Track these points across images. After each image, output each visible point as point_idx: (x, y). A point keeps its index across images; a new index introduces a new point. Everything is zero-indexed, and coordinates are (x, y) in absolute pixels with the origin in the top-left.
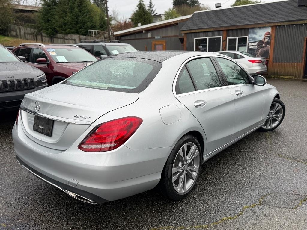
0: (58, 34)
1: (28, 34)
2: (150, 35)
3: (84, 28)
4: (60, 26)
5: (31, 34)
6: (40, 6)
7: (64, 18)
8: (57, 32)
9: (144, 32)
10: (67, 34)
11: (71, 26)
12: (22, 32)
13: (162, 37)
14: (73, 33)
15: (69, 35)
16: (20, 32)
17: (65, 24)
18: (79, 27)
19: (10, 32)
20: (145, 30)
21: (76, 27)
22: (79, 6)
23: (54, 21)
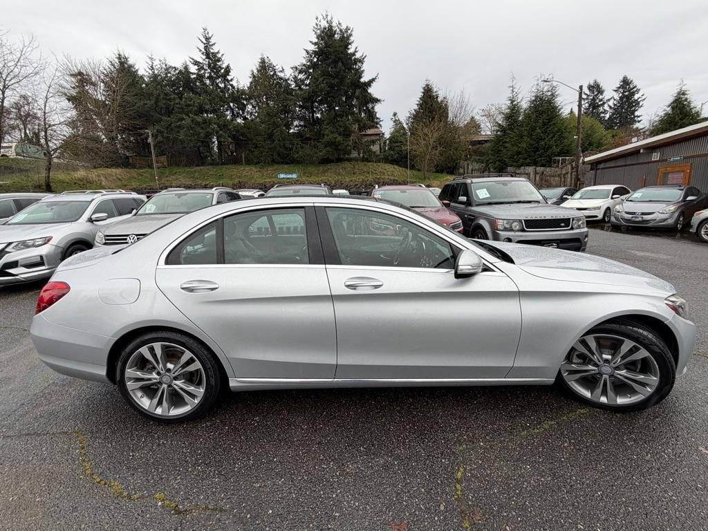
0: (509, 168)
1: (475, 170)
2: (656, 156)
3: (546, 156)
4: (512, 157)
5: (479, 170)
6: (489, 133)
7: (517, 146)
8: (507, 165)
9: (642, 151)
10: (519, 167)
11: (526, 156)
12: (470, 168)
13: (685, 158)
14: (528, 165)
15: (523, 168)
16: (468, 168)
17: (519, 153)
18: (539, 155)
19: (458, 169)
20: (644, 149)
21: (534, 156)
22: (544, 124)
23: (505, 151)
